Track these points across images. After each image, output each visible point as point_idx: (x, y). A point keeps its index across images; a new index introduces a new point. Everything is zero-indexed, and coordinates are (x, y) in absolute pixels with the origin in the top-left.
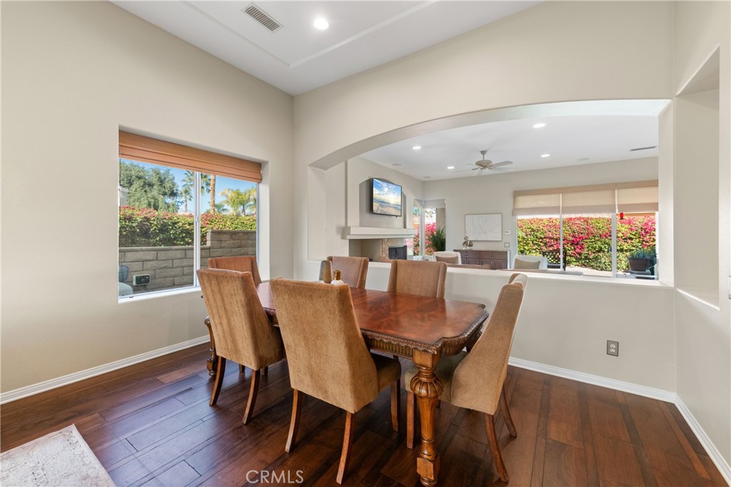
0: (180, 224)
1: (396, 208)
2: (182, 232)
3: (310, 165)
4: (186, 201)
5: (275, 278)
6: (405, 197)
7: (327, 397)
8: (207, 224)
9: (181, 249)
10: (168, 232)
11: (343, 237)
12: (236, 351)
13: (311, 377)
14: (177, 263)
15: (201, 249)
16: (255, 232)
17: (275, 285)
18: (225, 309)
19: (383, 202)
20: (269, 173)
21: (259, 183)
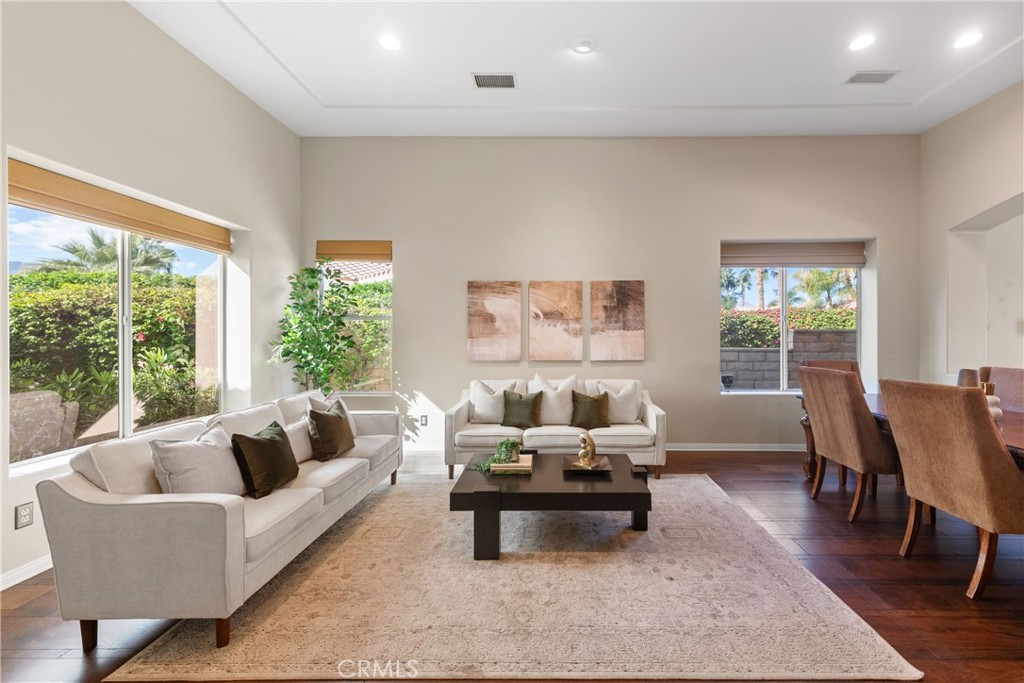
2: (750, 332)
3: (951, 230)
4: (743, 290)
5: (885, 378)
7: (955, 510)
10: (736, 332)
12: (839, 450)
13: (933, 484)
17: (884, 385)
18: (827, 408)
20: (877, 254)
21: (861, 268)
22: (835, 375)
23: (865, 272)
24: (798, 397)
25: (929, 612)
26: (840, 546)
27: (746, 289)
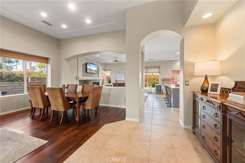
0: (16, 75)
1: (95, 71)
2: (17, 78)
3: (64, 59)
4: (16, 65)
6: (99, 68)
7: (59, 110)
8: (28, 75)
9: (19, 83)
10: (11, 78)
11: (77, 79)
12: (38, 105)
13: (56, 106)
14: (17, 87)
15: (27, 83)
16: (46, 78)
18: (35, 96)
19: (91, 69)
20: (51, 61)
21: (47, 64)
22: (37, 88)
23: (48, 64)
24: (28, 94)
25: (53, 130)
26: (36, 126)
27: (17, 65)
